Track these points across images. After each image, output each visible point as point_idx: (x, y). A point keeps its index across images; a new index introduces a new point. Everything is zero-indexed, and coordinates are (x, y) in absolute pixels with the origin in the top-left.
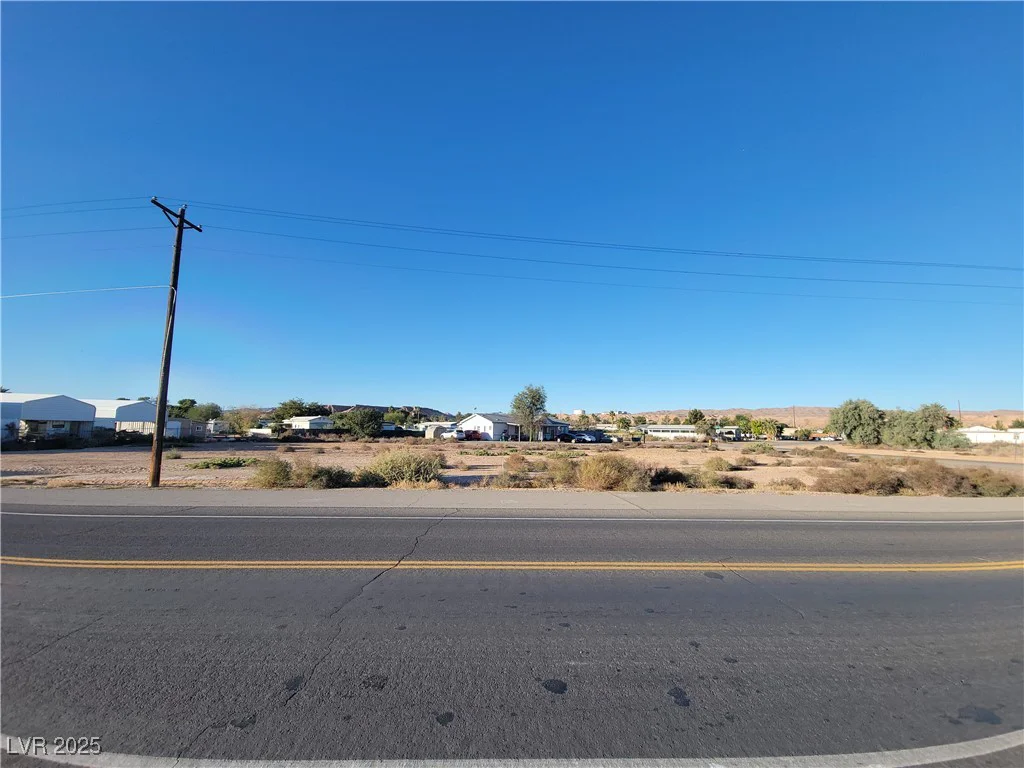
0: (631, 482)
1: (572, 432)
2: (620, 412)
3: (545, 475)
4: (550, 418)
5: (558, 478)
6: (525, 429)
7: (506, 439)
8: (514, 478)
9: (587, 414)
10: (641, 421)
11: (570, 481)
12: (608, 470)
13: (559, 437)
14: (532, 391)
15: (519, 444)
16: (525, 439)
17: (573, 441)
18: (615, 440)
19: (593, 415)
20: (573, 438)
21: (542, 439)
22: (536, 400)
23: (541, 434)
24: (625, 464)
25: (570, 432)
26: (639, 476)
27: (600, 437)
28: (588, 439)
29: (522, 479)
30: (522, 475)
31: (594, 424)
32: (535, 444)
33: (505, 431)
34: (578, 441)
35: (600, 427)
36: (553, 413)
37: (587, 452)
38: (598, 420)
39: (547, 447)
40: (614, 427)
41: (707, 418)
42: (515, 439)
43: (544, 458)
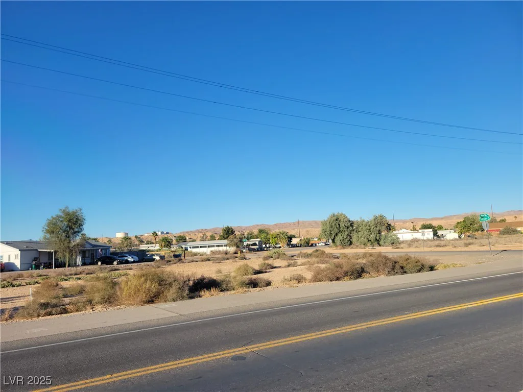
0: (172, 292)
1: (115, 254)
2: (162, 233)
3: (84, 298)
4: (89, 241)
5: (97, 297)
6: (60, 255)
7: (37, 267)
8: (45, 306)
9: (130, 236)
10: (182, 239)
11: (110, 300)
12: (148, 283)
13: (99, 260)
14: (68, 214)
15: (53, 272)
16: (60, 265)
17: (115, 263)
18: (157, 258)
19: (136, 237)
20: (115, 260)
21: (80, 264)
22: (73, 223)
23: (79, 260)
24: (165, 277)
25: (112, 254)
26: (178, 287)
27: (143, 257)
28: (130, 259)
29: (55, 306)
30: (54, 301)
31: (137, 245)
32: (73, 270)
33: (36, 259)
34: (121, 263)
35: (143, 247)
36: (92, 237)
37: (128, 271)
38: (142, 242)
39: (86, 272)
40: (157, 247)
41: (237, 233)
42: (48, 266)
43: (81, 282)
